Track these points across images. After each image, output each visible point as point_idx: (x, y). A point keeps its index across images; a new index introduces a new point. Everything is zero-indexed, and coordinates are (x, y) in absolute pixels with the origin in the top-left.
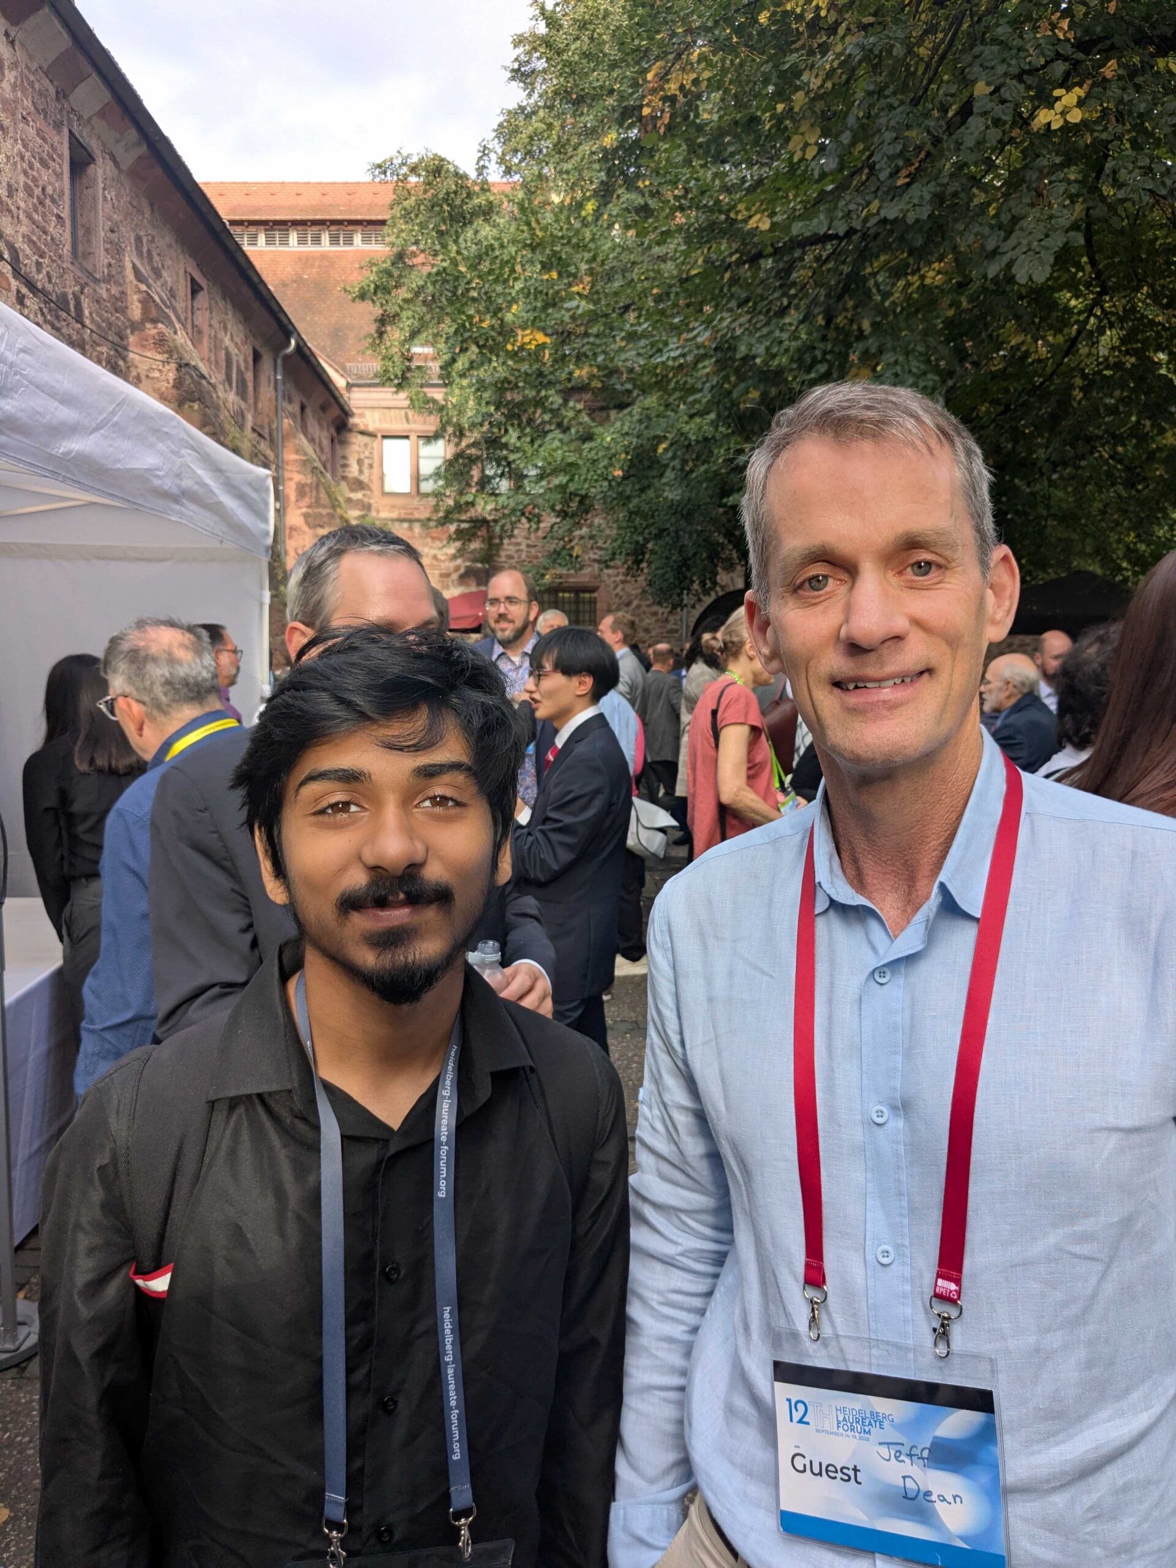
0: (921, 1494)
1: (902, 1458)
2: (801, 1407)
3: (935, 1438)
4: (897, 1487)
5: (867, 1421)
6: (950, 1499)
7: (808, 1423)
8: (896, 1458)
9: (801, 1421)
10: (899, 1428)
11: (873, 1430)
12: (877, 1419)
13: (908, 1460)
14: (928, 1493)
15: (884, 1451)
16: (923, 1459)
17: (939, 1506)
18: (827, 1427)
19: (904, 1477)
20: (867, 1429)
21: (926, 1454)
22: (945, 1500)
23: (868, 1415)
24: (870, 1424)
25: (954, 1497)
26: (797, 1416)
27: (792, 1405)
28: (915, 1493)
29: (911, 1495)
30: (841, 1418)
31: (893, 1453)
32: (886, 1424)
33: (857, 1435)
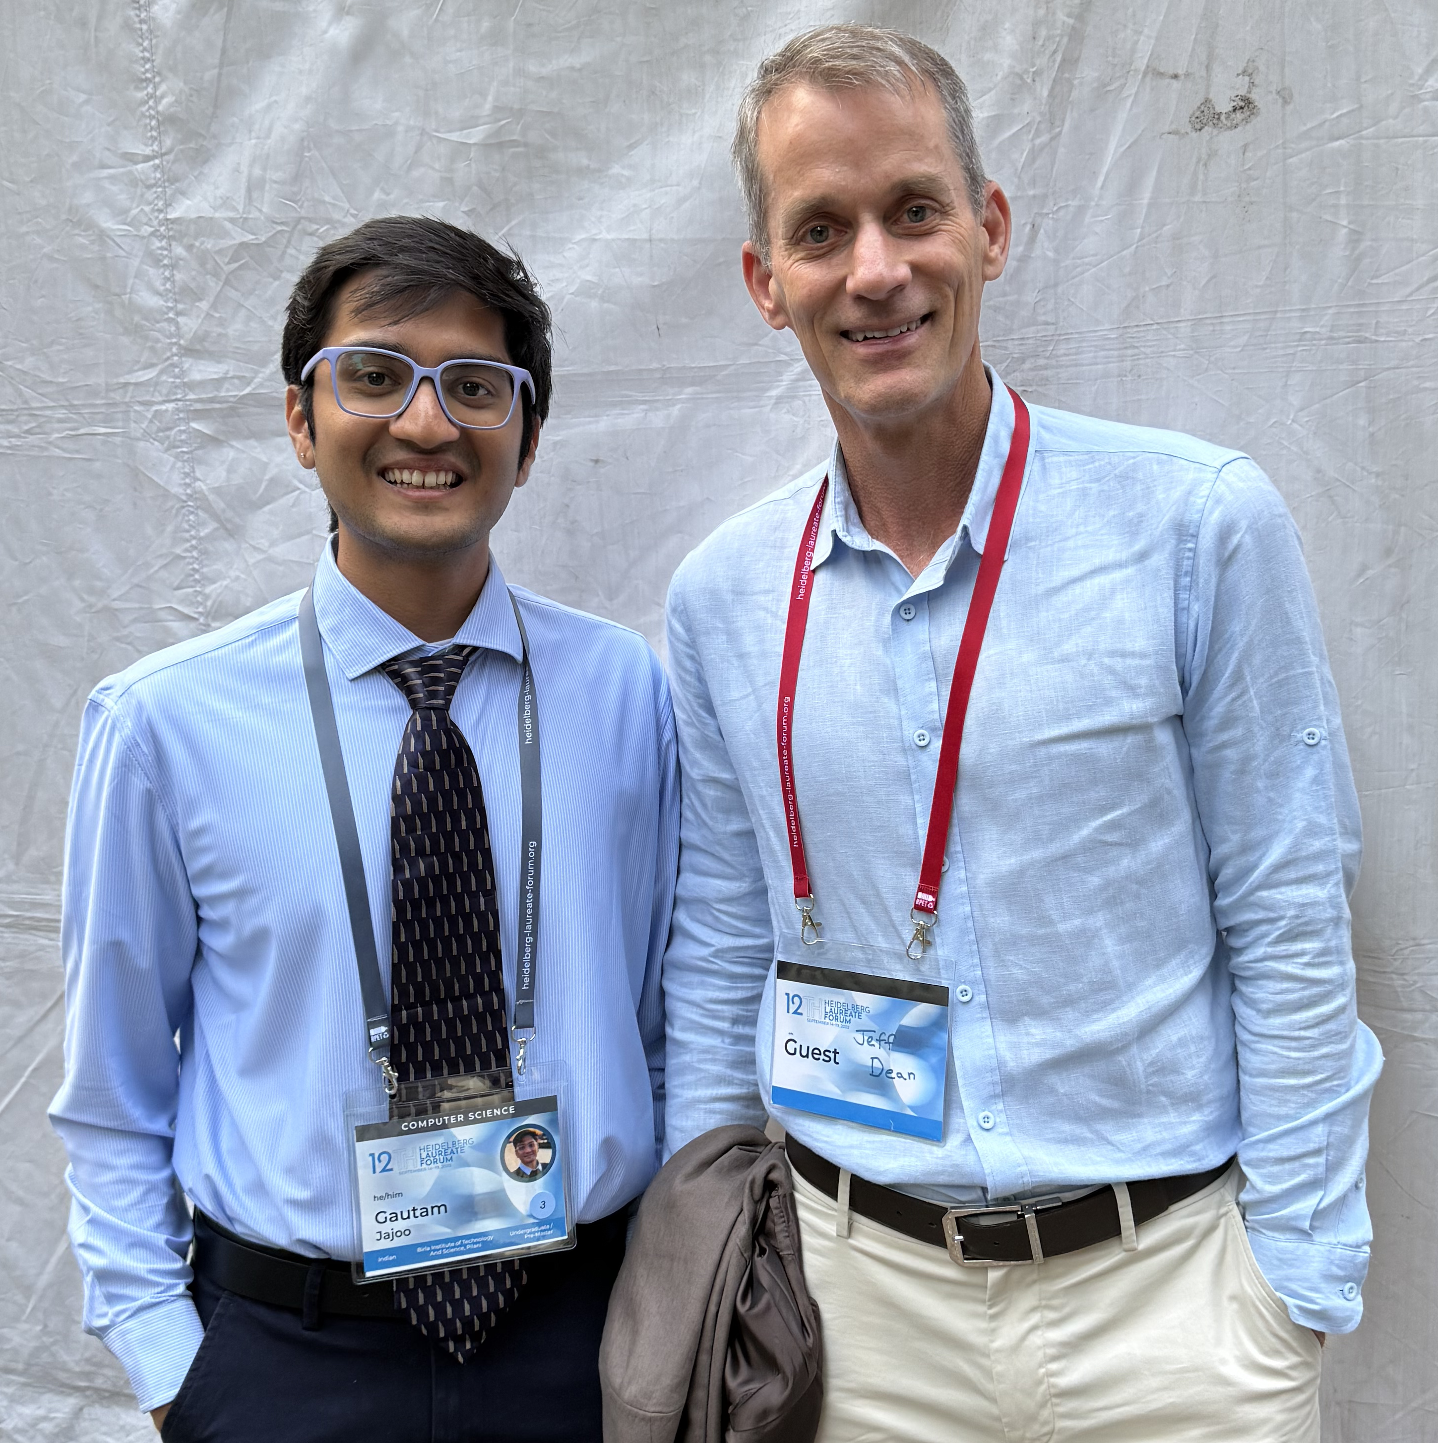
0: (884, 1072)
1: (873, 1042)
2: (796, 1000)
3: (901, 1026)
4: (867, 1067)
5: (849, 1012)
6: (906, 1076)
7: (801, 1014)
8: (869, 1042)
9: (795, 1012)
10: (873, 1018)
11: (853, 1019)
12: (856, 1010)
13: (877, 1045)
14: (890, 1071)
15: (859, 1037)
16: (890, 1043)
17: (897, 1082)
18: (817, 1018)
19: (872, 1058)
20: (848, 1018)
21: (891, 1039)
22: (902, 1077)
23: (850, 1007)
24: (851, 1015)
25: (909, 1074)
26: (793, 1008)
27: (790, 998)
28: (879, 1072)
29: (876, 1073)
30: (828, 1010)
31: (866, 1038)
32: (863, 1015)
33: (840, 1023)
